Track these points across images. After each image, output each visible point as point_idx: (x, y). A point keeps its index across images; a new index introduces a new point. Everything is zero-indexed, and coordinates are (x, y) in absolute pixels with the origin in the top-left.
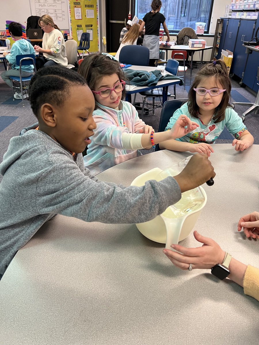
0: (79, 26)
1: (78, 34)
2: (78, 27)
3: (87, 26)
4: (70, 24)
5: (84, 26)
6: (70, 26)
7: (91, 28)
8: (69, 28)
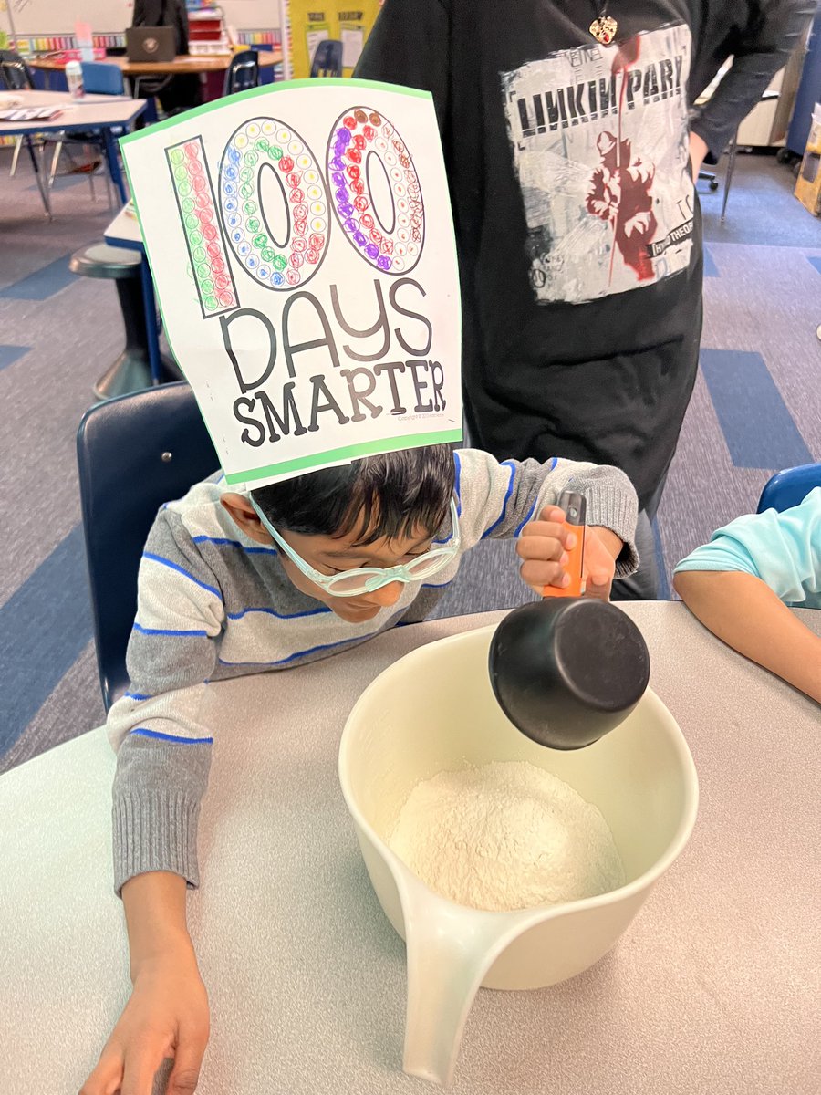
0: (316, 17)
1: (308, 44)
2: (312, 19)
3: (343, 17)
4: (285, 10)
5: (331, 17)
6: (285, 18)
7: (357, 23)
8: (281, 24)
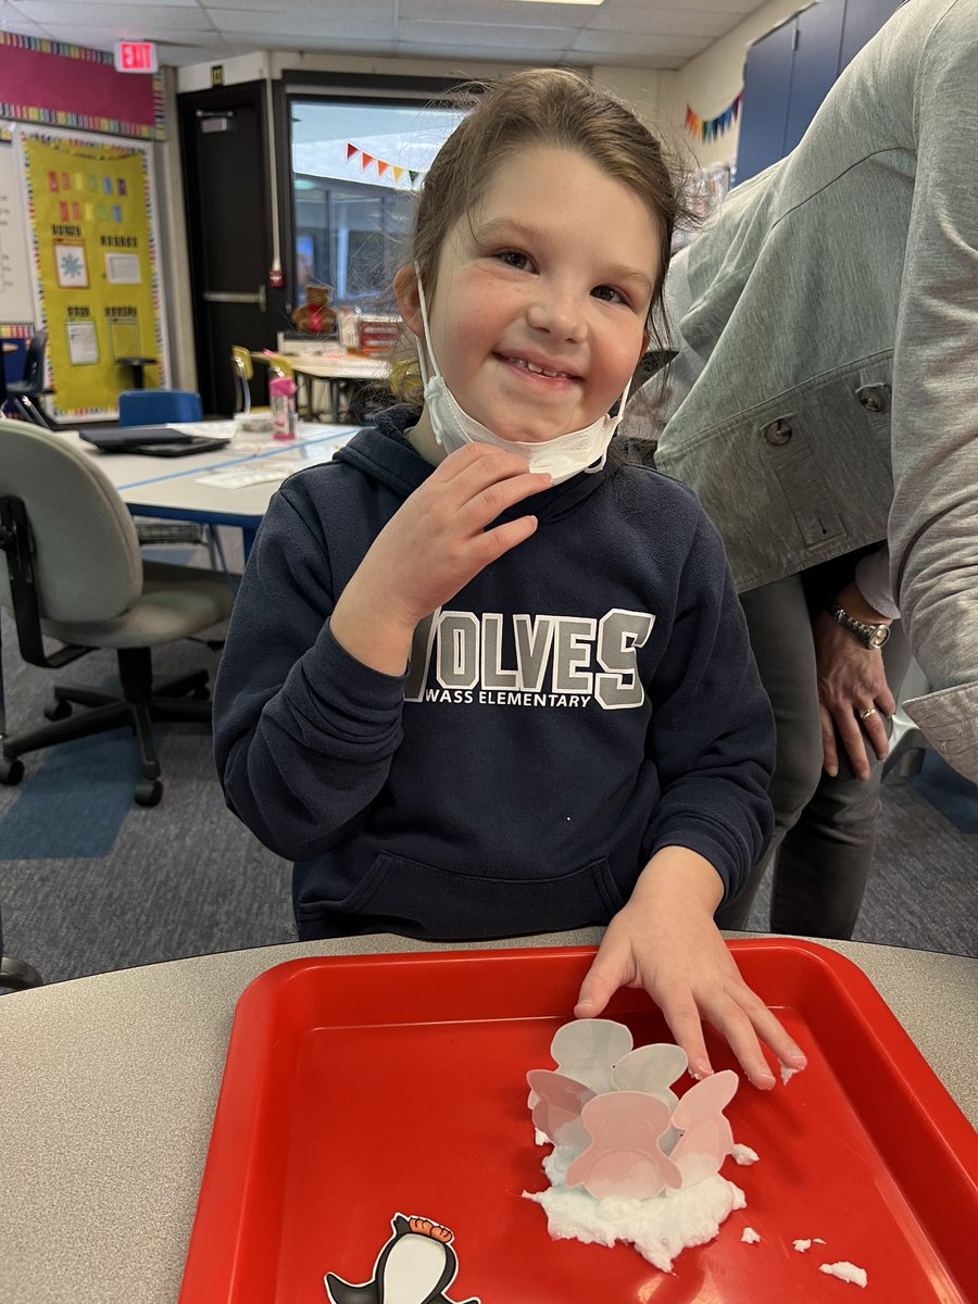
0: (79, 311)
1: (70, 333)
2: (71, 314)
4: (39, 304)
5: (97, 312)
6: (39, 312)
7: (128, 317)
8: (35, 318)
